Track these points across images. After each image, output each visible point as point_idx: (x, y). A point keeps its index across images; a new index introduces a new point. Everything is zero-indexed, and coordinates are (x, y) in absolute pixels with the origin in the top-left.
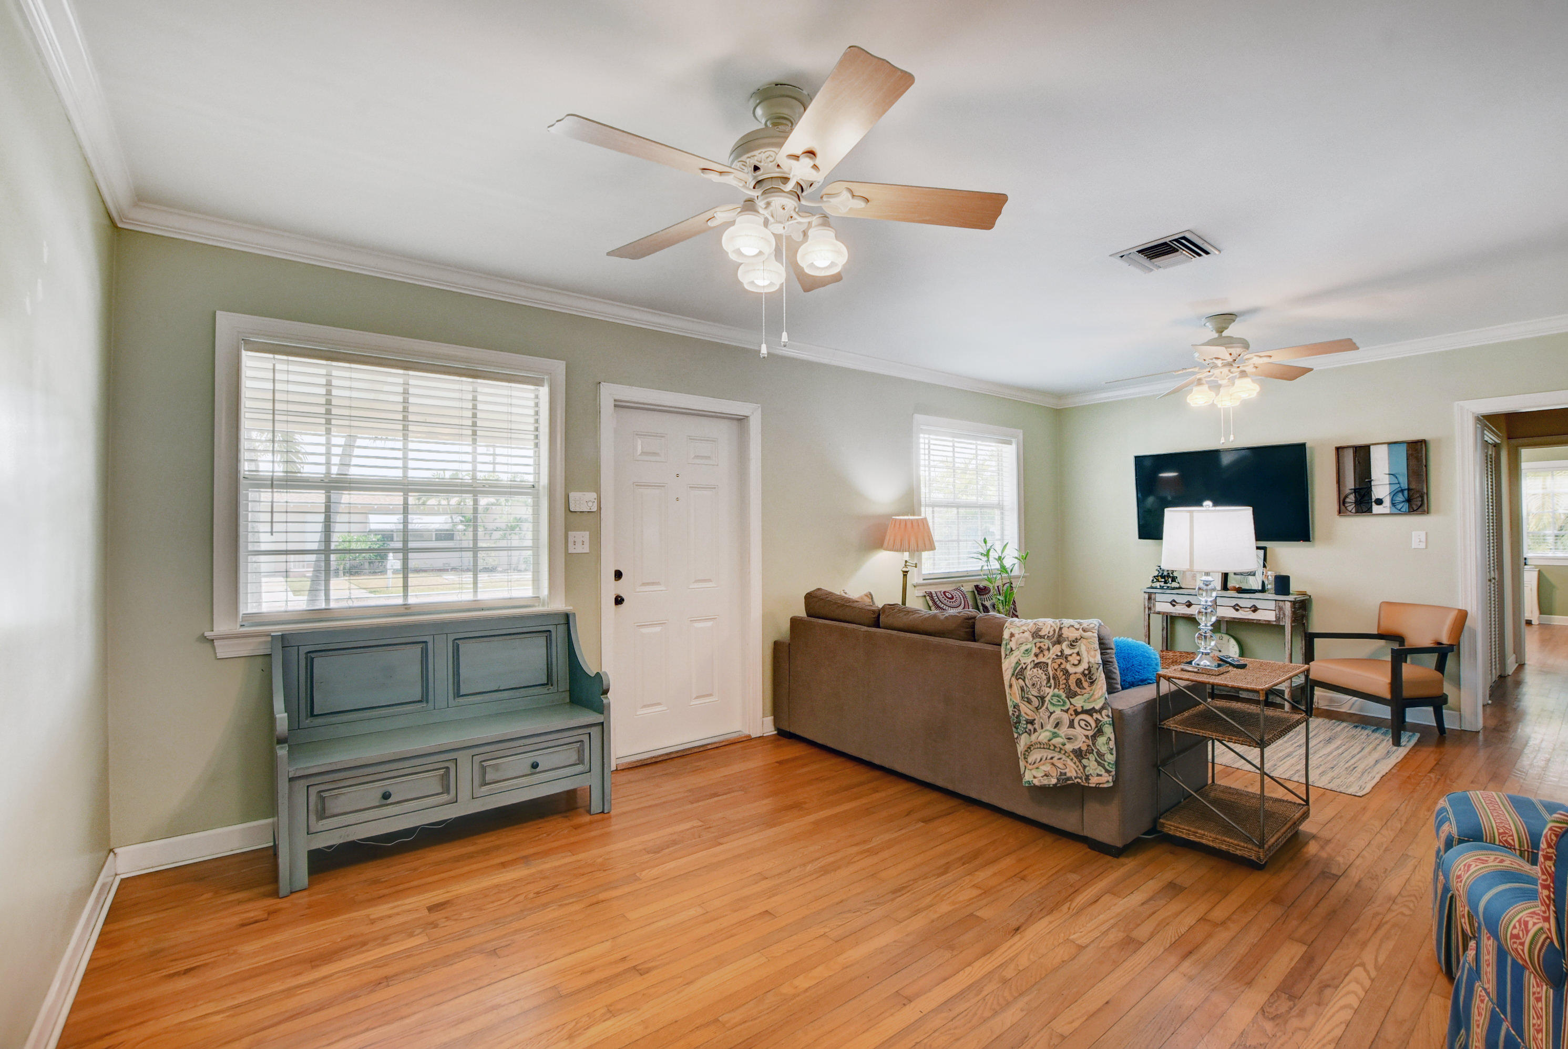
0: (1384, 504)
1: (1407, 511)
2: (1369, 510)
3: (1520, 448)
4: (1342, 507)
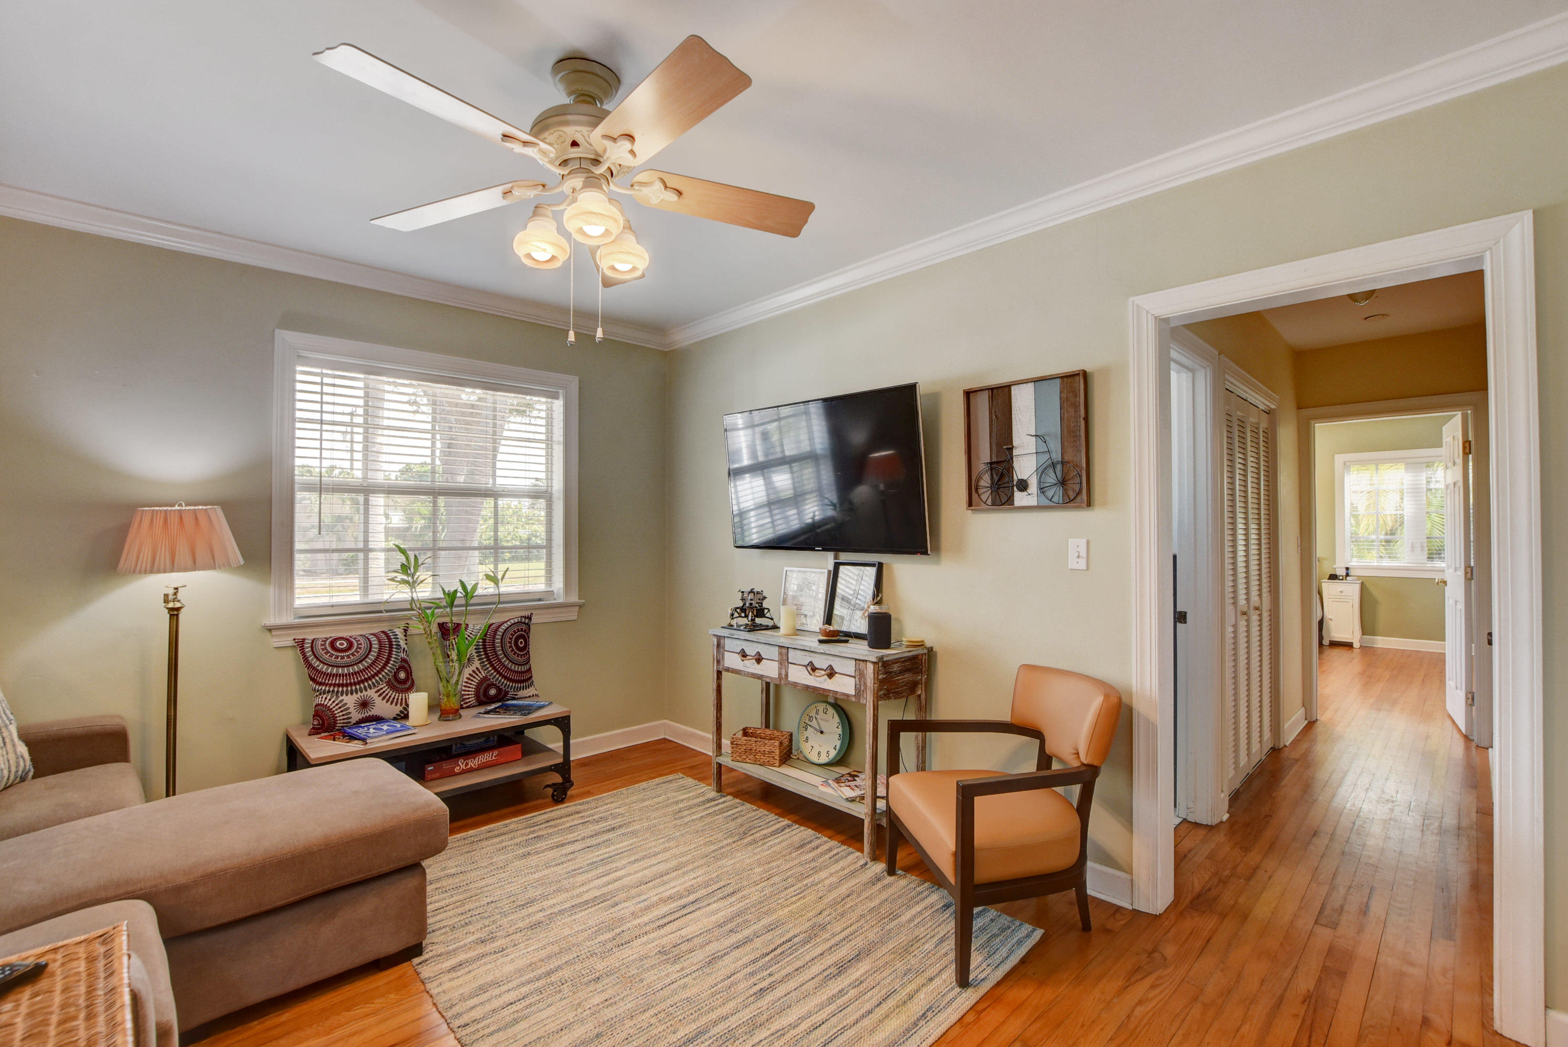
0: (1029, 491)
1: (1061, 501)
2: (1010, 500)
3: (1312, 422)
4: (974, 495)
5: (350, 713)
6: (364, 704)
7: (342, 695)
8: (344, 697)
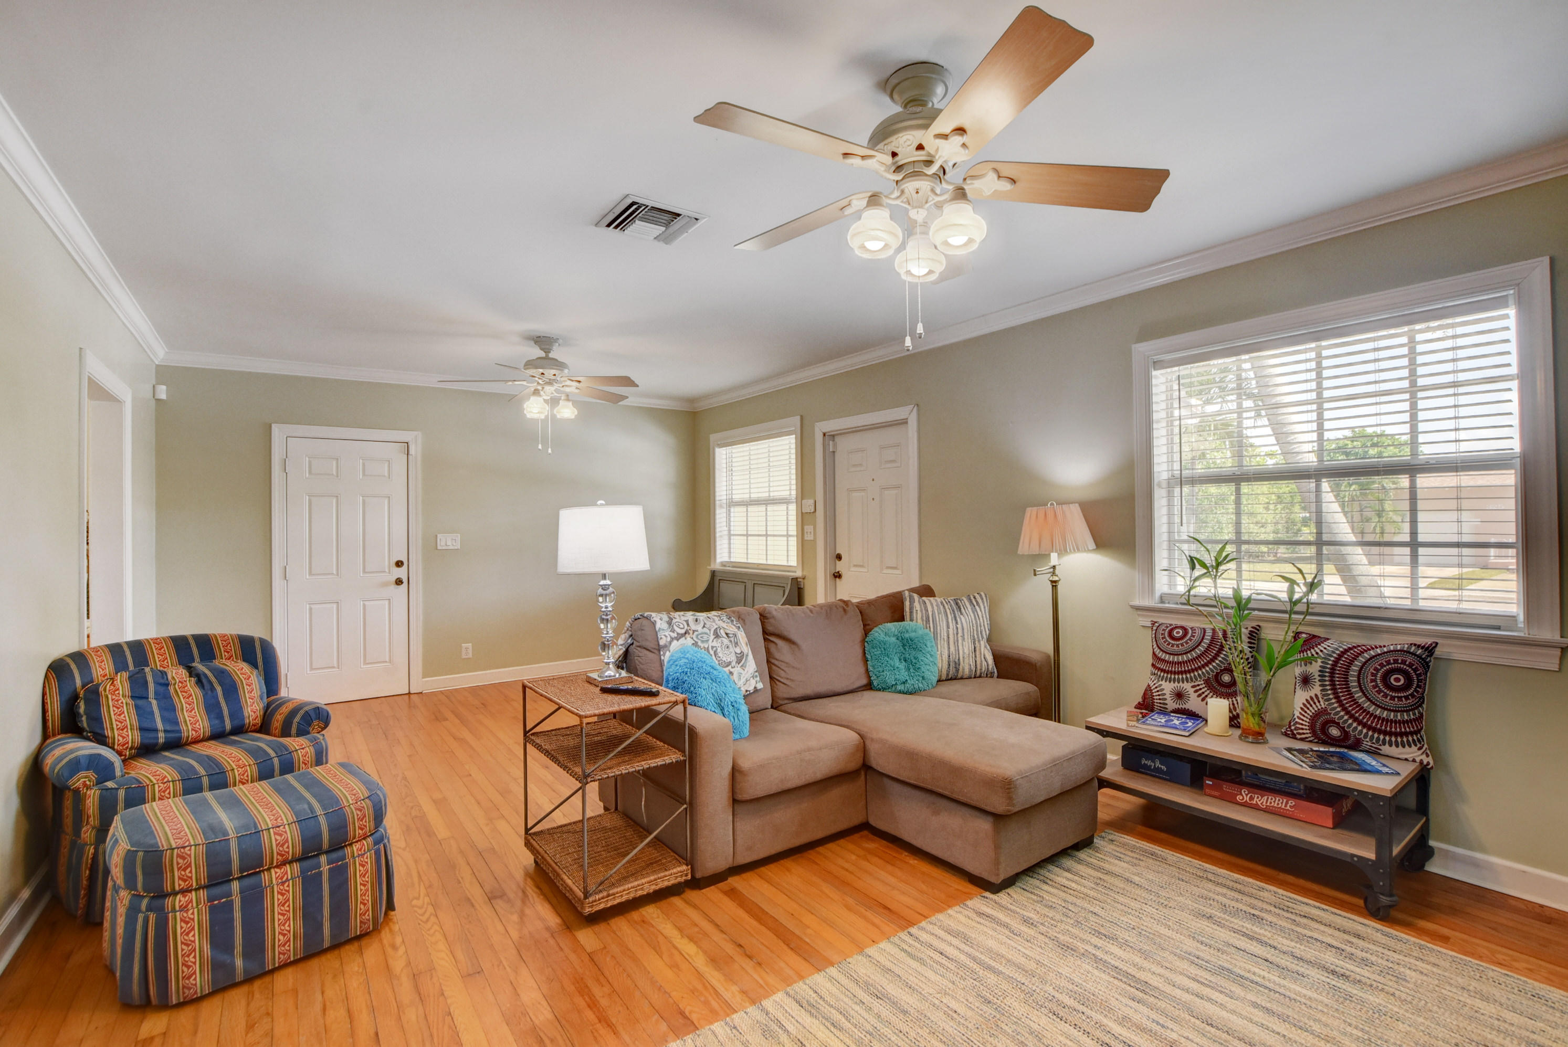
5: (1165, 699)
6: (1179, 695)
7: (1162, 680)
8: (1163, 683)
